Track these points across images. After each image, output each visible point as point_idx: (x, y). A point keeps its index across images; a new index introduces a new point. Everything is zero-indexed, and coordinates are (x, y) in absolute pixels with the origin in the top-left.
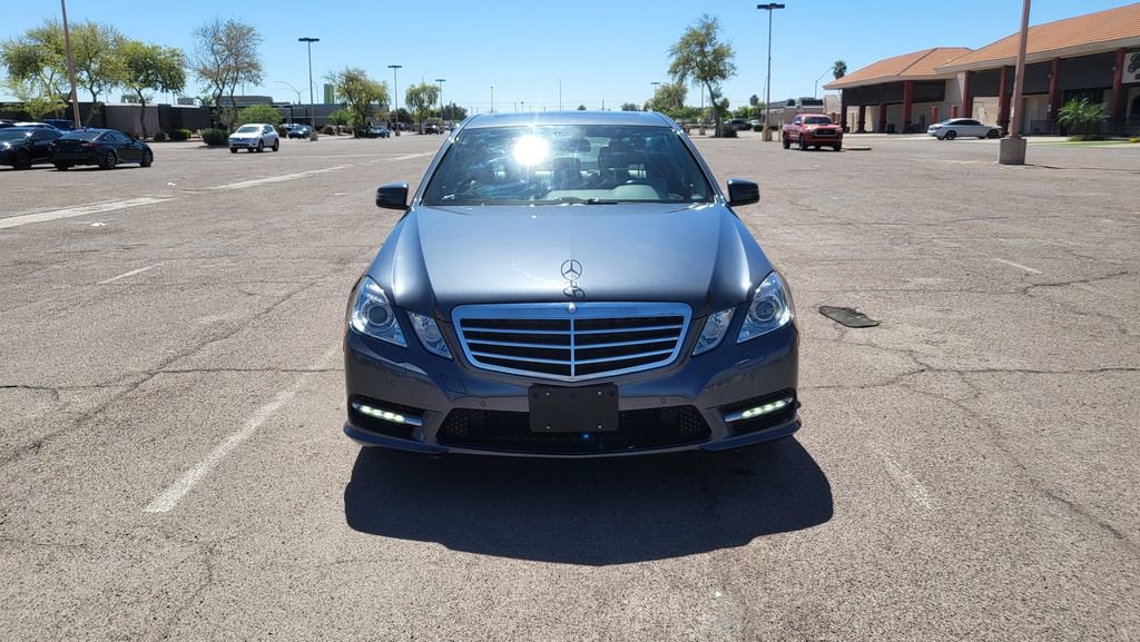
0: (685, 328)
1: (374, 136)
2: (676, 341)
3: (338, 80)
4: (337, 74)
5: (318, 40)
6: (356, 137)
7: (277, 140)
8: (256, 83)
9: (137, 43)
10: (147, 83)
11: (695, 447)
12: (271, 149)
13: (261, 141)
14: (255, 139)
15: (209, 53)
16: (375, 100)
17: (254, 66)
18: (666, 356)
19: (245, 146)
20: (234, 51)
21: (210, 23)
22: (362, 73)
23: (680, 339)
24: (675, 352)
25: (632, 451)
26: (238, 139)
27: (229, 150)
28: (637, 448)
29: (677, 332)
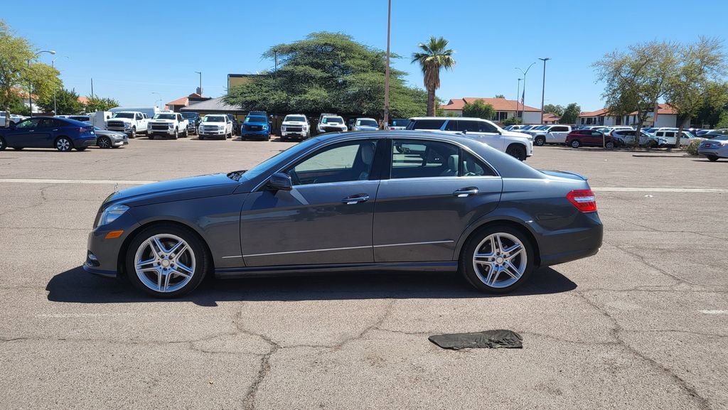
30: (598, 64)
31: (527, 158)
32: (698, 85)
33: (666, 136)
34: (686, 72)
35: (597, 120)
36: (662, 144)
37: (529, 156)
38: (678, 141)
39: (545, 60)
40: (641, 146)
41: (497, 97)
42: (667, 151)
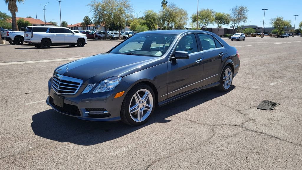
0: (80, 86)
1: (284, 37)
2: (77, 89)
3: (274, 20)
4: (274, 19)
5: (268, 9)
6: (277, 37)
7: (245, 38)
8: (245, 22)
9: (220, 13)
10: (221, 23)
11: (77, 117)
12: (242, 40)
13: (240, 38)
14: (238, 37)
15: (233, 14)
16: (285, 26)
17: (245, 17)
18: (74, 92)
19: (235, 39)
20: (241, 14)
21: (234, 7)
22: (282, 18)
23: (78, 89)
24: (76, 91)
25: (67, 114)
26: (233, 37)
27: (231, 40)
28: (68, 114)
29: (77, 87)
30: (89, 5)
31: (86, 44)
32: (123, 15)
33: (114, 34)
34: (120, 11)
35: (75, 28)
36: (114, 37)
37: (86, 43)
38: (119, 36)
39: (60, 1)
40: (108, 38)
41: (28, 17)
42: (117, 40)
